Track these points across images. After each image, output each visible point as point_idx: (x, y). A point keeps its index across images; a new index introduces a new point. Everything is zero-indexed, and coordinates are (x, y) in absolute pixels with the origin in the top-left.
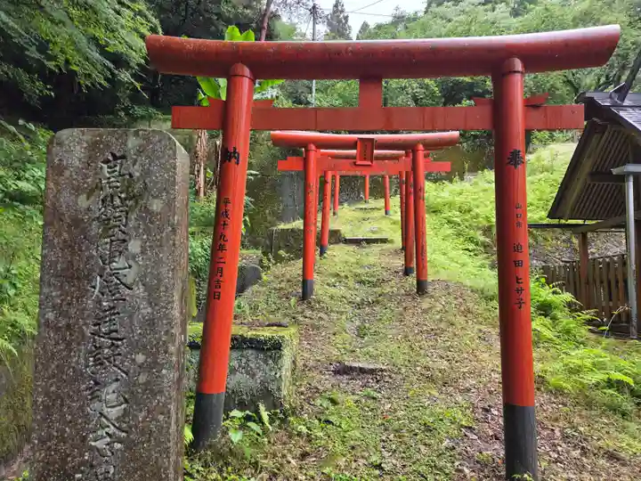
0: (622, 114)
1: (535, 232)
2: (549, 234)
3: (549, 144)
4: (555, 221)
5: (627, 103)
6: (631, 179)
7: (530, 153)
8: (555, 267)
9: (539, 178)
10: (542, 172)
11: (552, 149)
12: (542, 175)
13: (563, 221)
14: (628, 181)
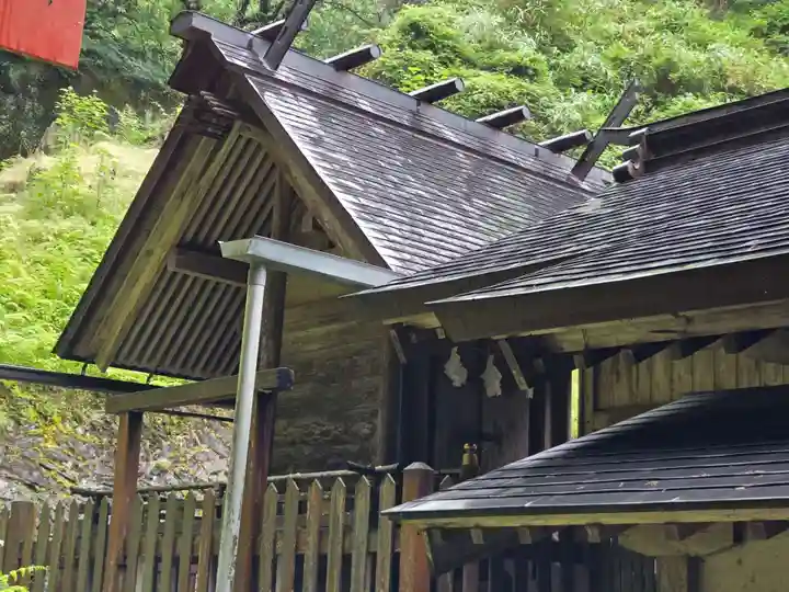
0: (270, 99)
1: (17, 391)
2: (55, 403)
3: (102, 138)
4: (73, 368)
5: (282, 74)
6: (262, 278)
7: (47, 151)
8: (46, 508)
9: (56, 229)
10: (67, 215)
11: (104, 154)
12: (66, 224)
13: (93, 371)
14: (254, 283)
